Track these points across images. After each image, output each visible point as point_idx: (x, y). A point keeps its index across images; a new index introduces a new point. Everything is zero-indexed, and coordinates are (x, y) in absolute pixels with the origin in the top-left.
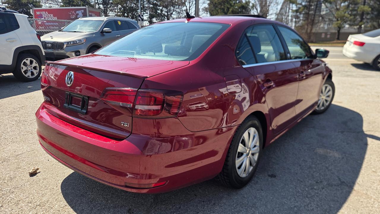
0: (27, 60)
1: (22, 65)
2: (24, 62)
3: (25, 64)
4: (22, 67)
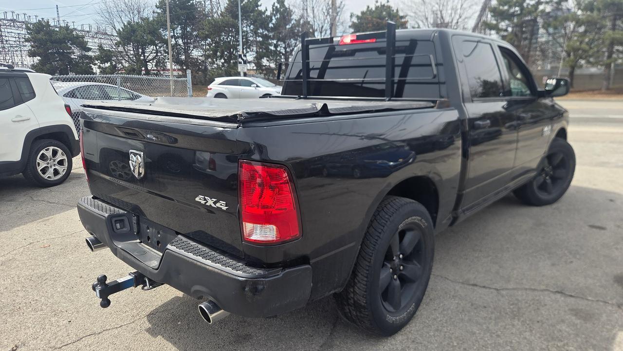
0: (46, 150)
1: (38, 160)
2: (43, 154)
3: (43, 157)
4: (39, 164)
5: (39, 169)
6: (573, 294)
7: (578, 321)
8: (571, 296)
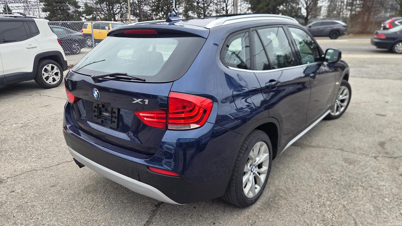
0: (48, 66)
1: (43, 72)
2: (46, 68)
4: (43, 74)
5: (44, 77)
6: (348, 150)
7: (346, 164)
8: (347, 151)
